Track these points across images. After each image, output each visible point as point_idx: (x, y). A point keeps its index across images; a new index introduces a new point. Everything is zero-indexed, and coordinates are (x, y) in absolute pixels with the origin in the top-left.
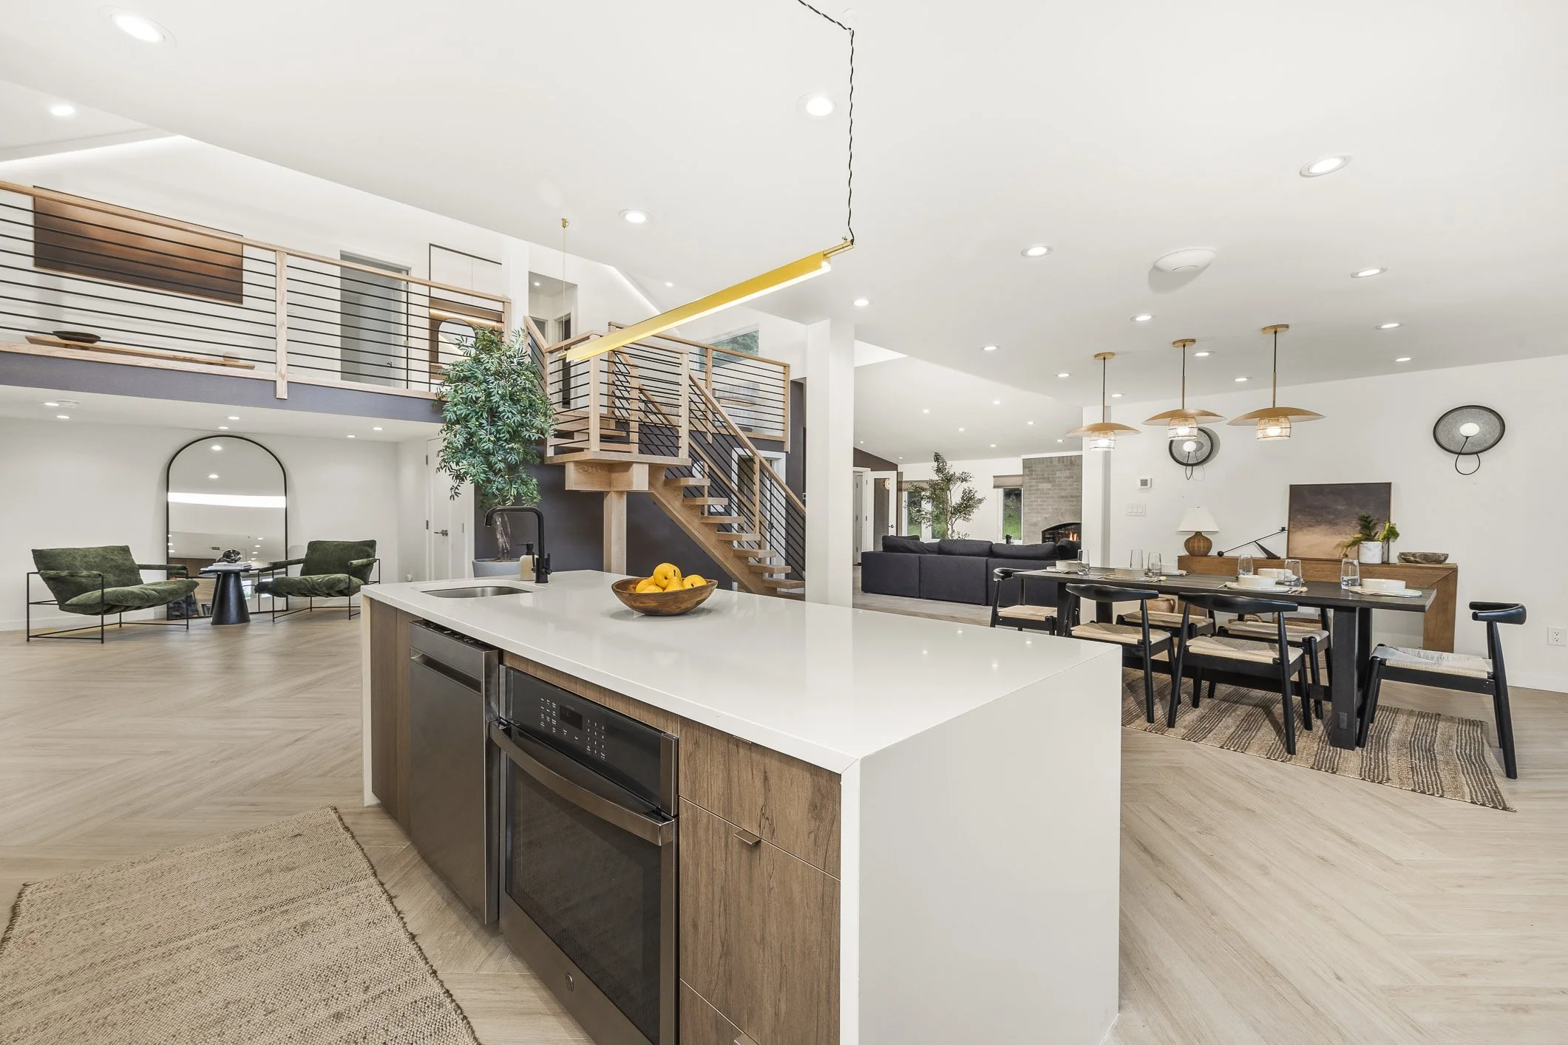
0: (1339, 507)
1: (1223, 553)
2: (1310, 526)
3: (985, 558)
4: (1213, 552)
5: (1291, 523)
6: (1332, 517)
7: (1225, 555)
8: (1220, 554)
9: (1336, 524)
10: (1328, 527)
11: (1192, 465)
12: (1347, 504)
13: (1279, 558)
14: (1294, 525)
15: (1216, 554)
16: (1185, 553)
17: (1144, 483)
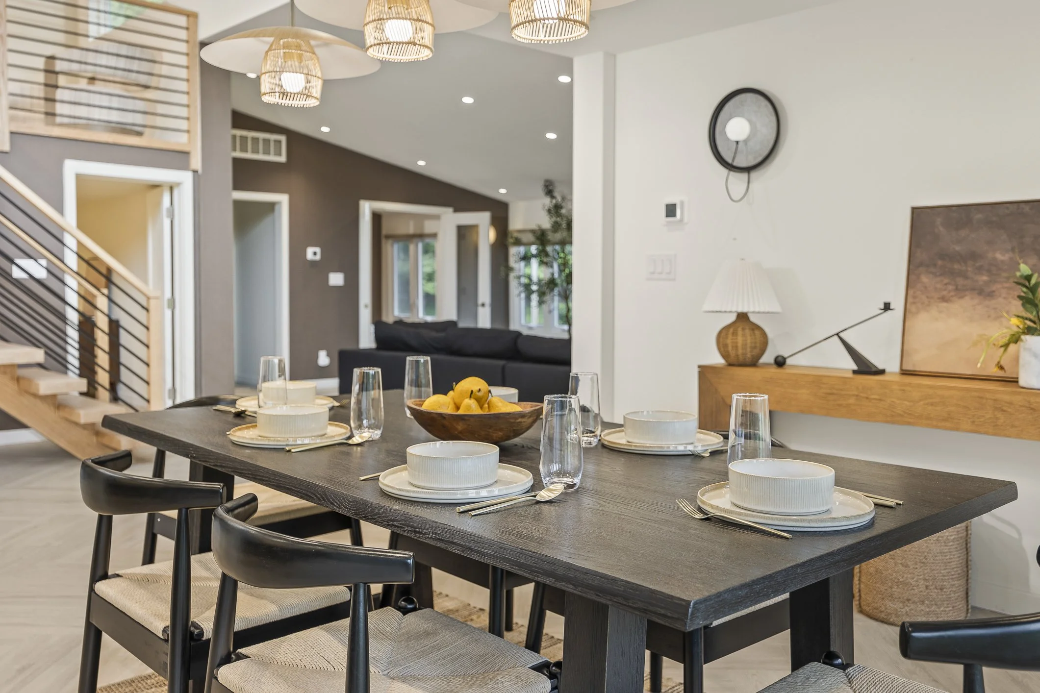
0: (999, 256)
1: (784, 359)
2: (944, 299)
3: (501, 363)
4: (768, 358)
5: (911, 292)
6: (985, 278)
7: (789, 362)
8: (780, 362)
9: (991, 295)
10: (976, 301)
11: (748, 170)
12: (1013, 250)
13: (882, 372)
14: (915, 297)
15: (772, 361)
16: (716, 359)
17: (671, 210)
